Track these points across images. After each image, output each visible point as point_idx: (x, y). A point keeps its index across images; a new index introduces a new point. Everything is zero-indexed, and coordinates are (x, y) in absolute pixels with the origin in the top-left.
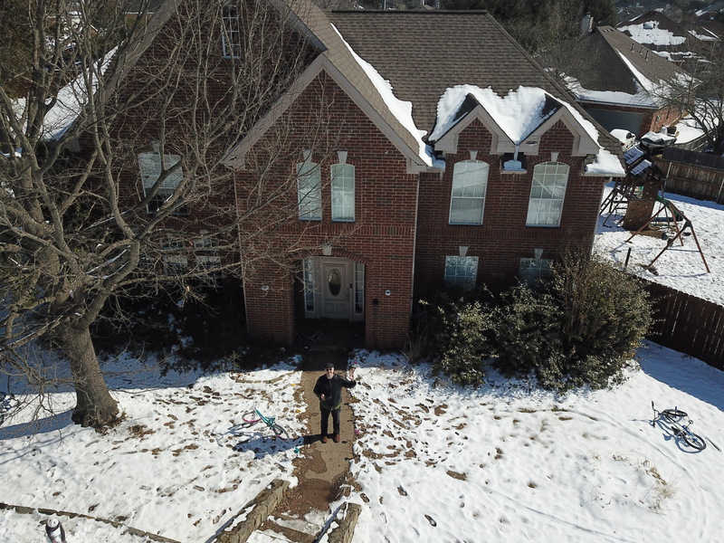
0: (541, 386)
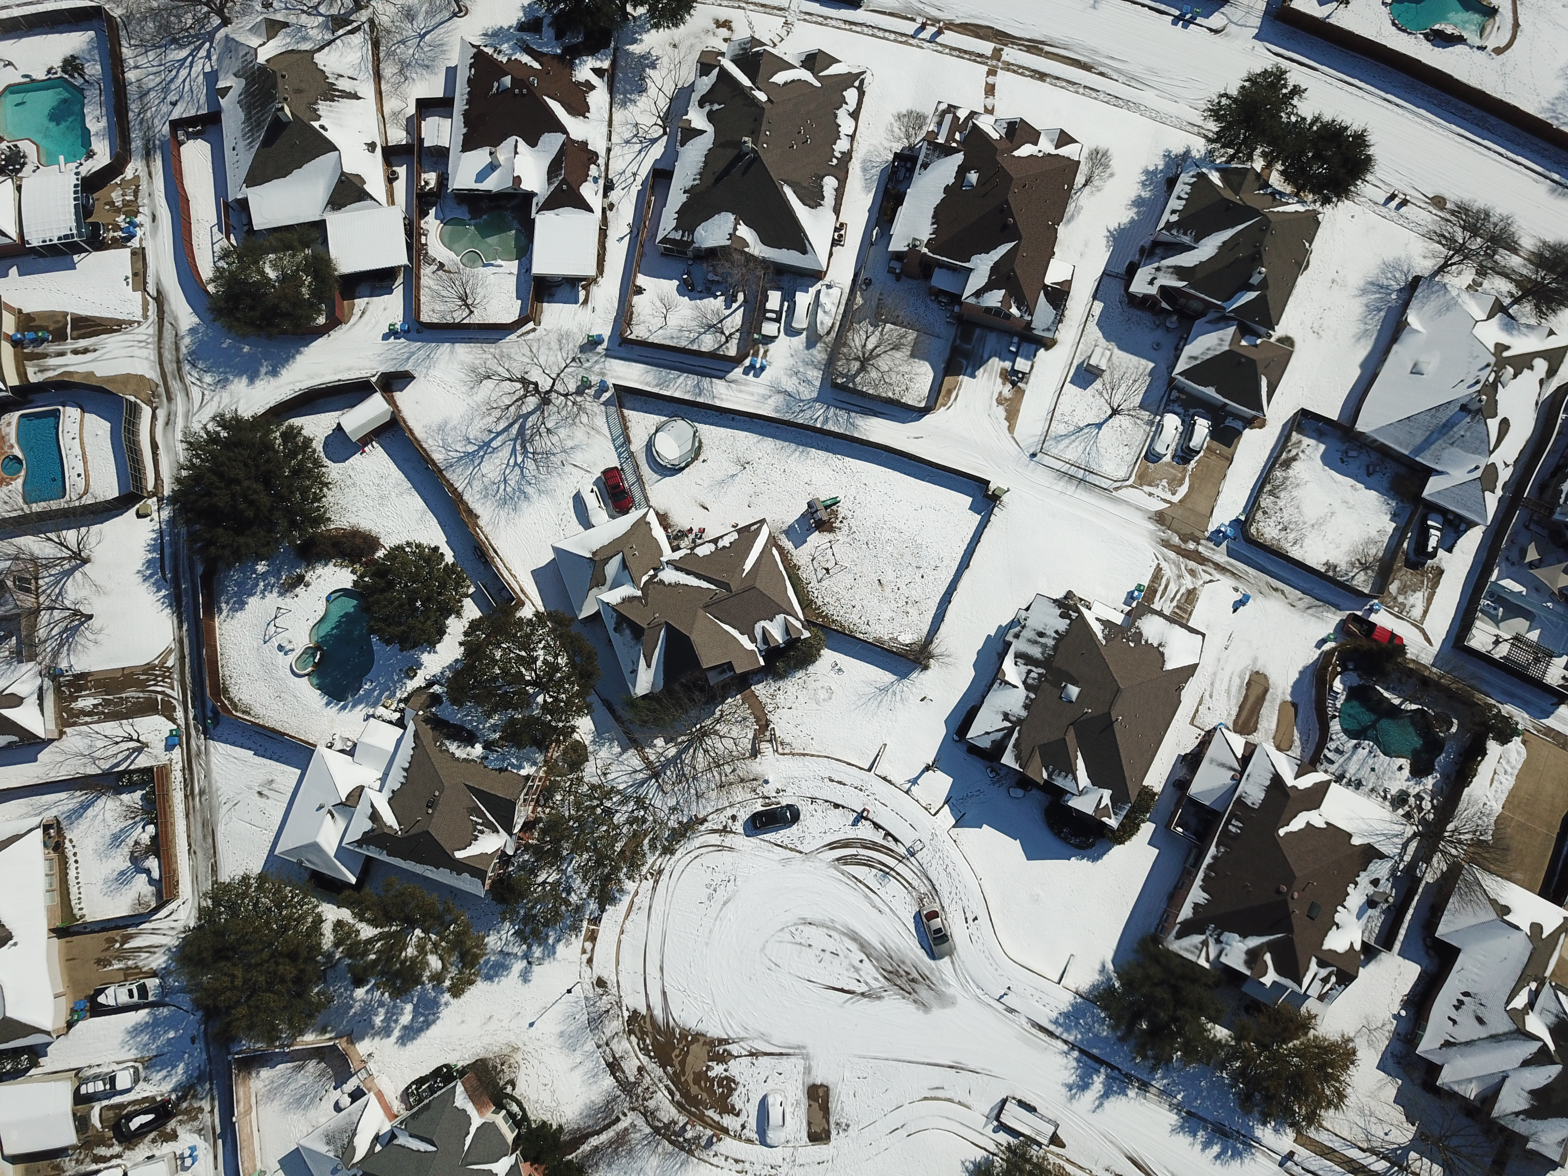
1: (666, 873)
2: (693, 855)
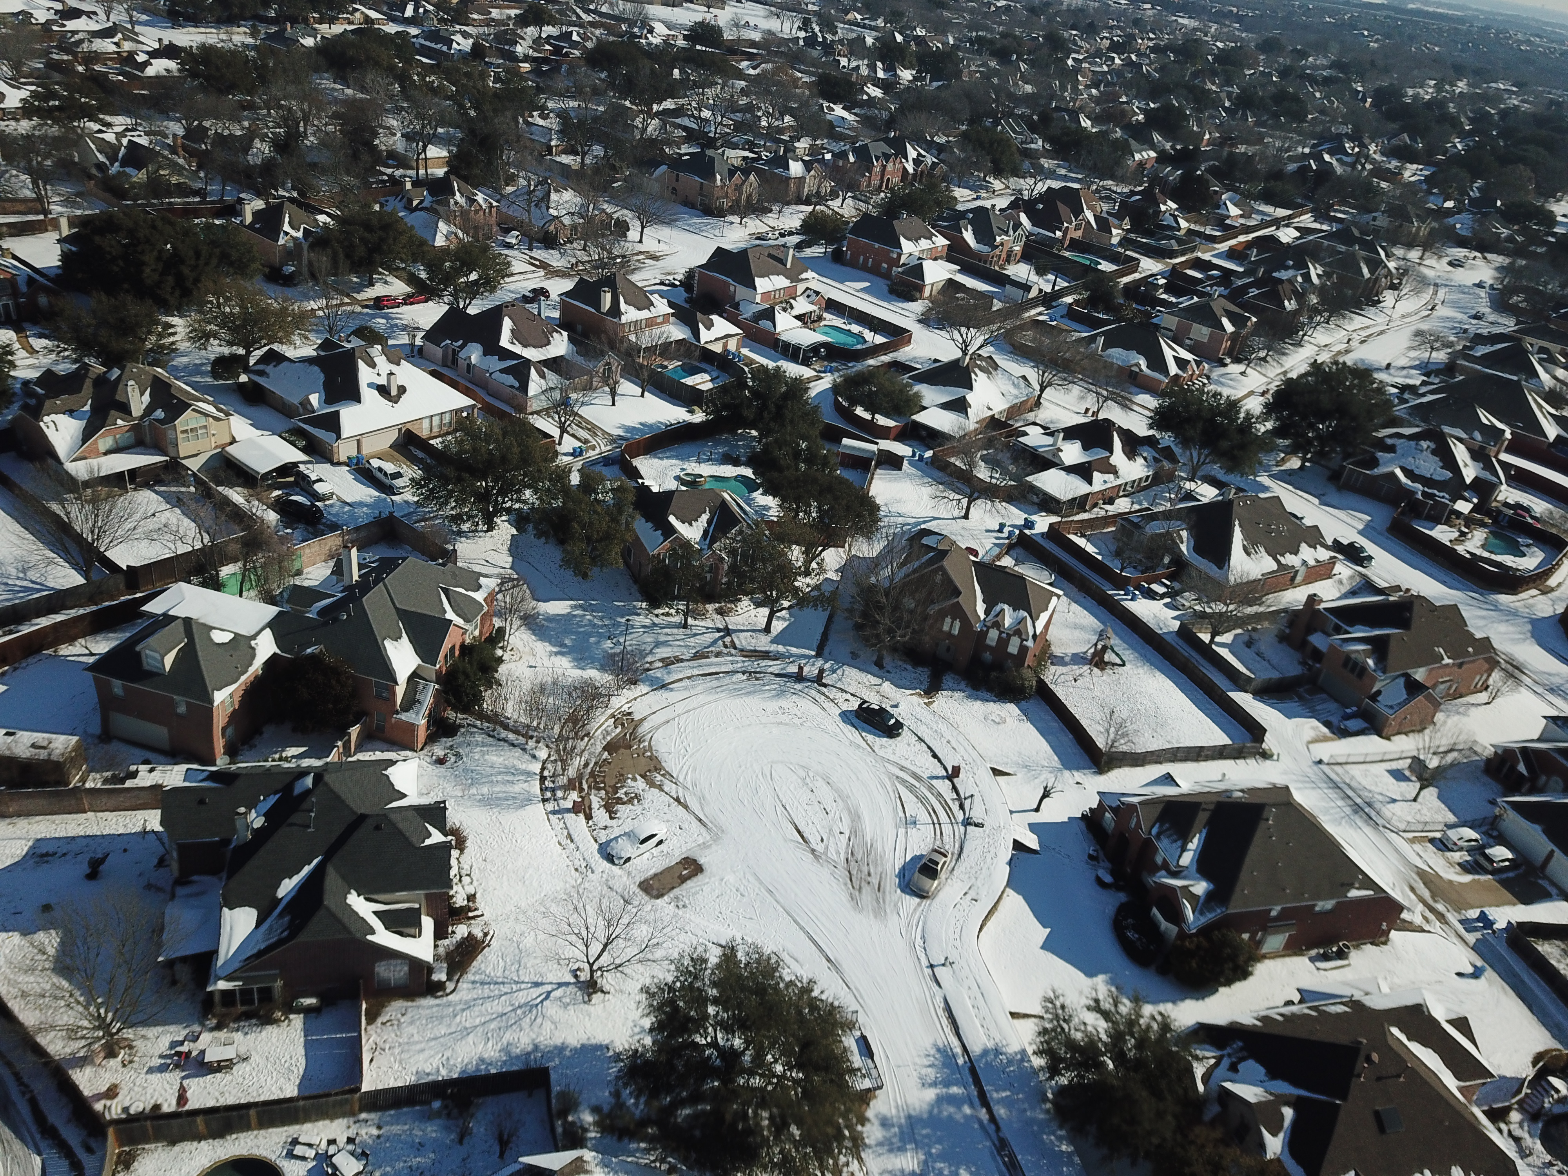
1: (761, 682)
2: (793, 691)
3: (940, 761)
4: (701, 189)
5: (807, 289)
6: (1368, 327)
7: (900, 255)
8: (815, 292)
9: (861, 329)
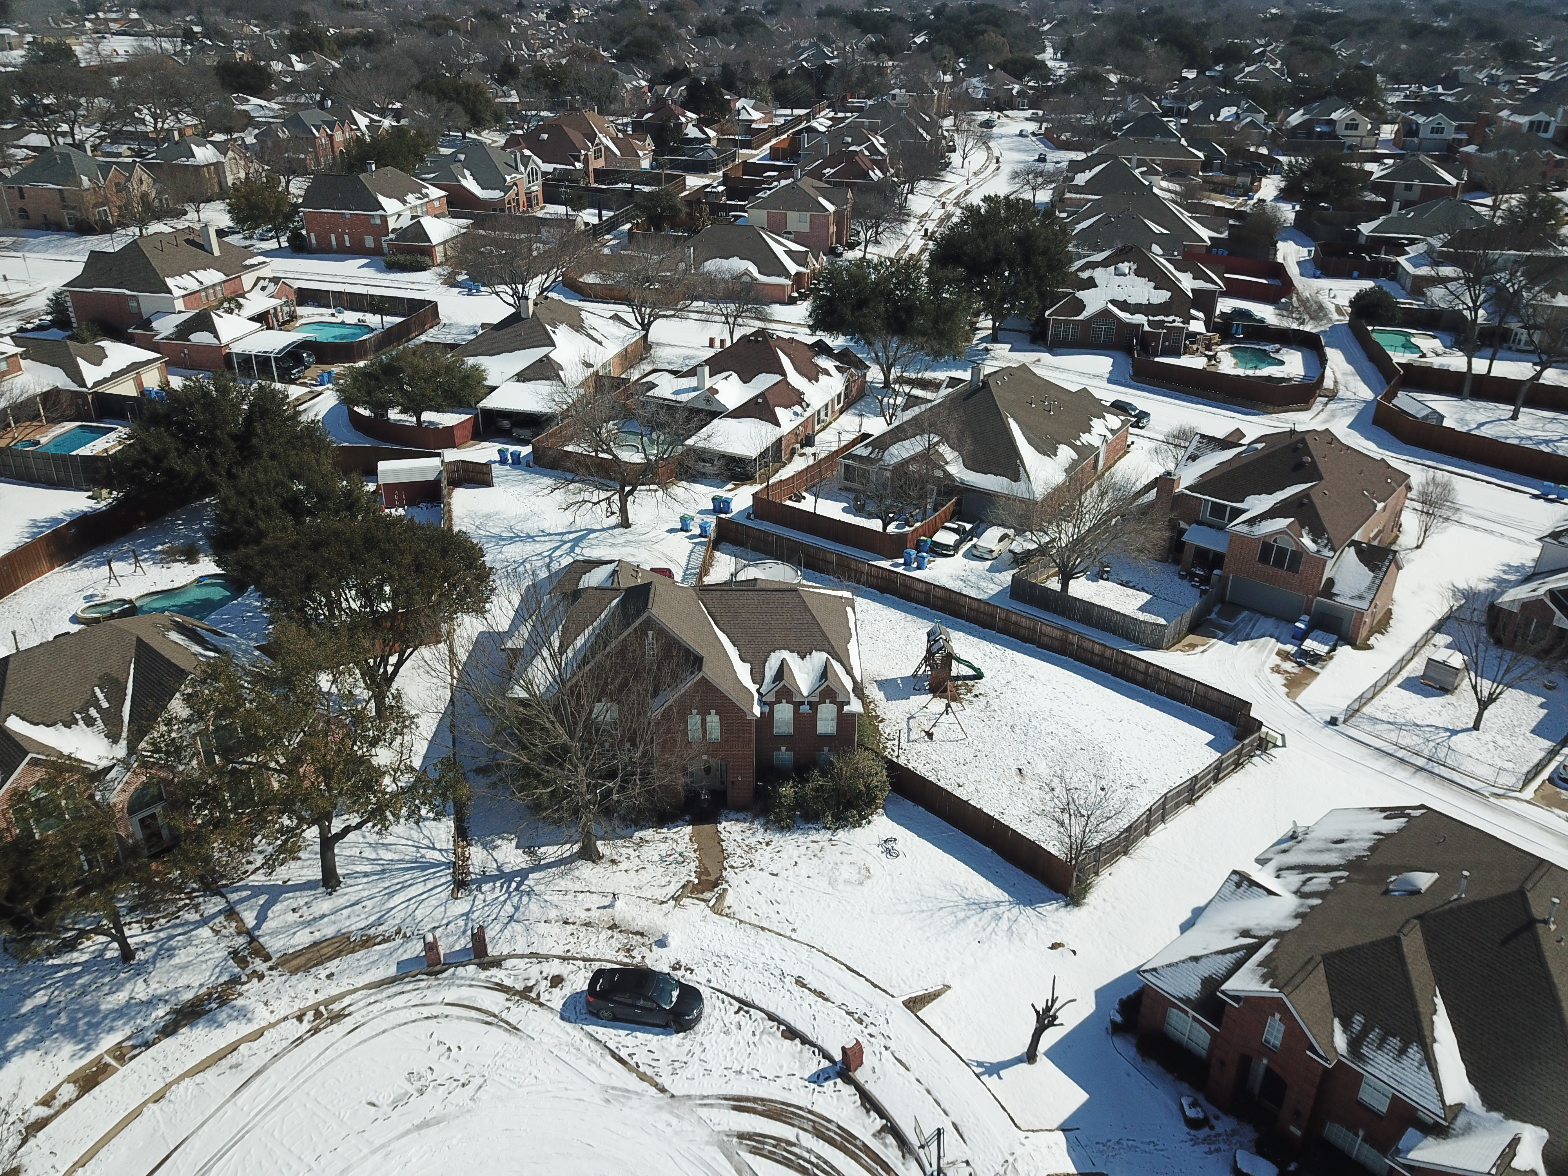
0: (825, 828)
1: (348, 1023)
2: (426, 1011)
3: (805, 1041)
4: (63, 199)
5: (259, 279)
6: (951, 190)
7: (384, 219)
8: (271, 280)
9: (360, 315)
